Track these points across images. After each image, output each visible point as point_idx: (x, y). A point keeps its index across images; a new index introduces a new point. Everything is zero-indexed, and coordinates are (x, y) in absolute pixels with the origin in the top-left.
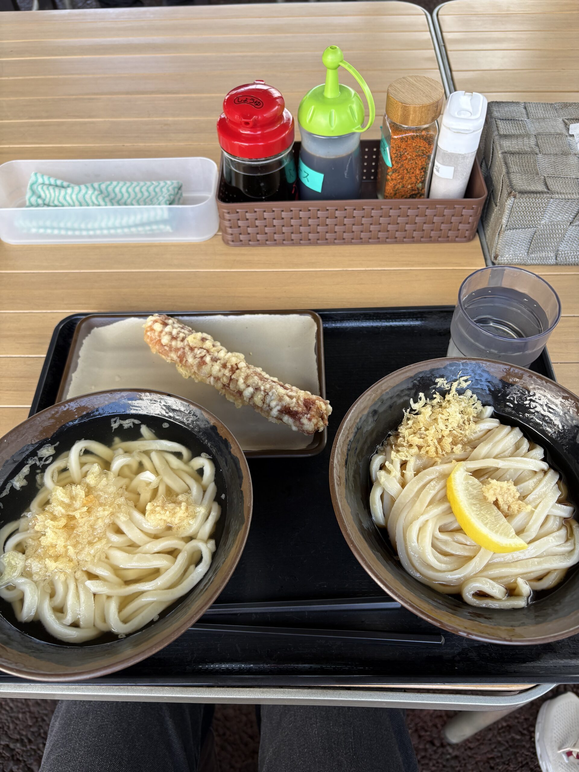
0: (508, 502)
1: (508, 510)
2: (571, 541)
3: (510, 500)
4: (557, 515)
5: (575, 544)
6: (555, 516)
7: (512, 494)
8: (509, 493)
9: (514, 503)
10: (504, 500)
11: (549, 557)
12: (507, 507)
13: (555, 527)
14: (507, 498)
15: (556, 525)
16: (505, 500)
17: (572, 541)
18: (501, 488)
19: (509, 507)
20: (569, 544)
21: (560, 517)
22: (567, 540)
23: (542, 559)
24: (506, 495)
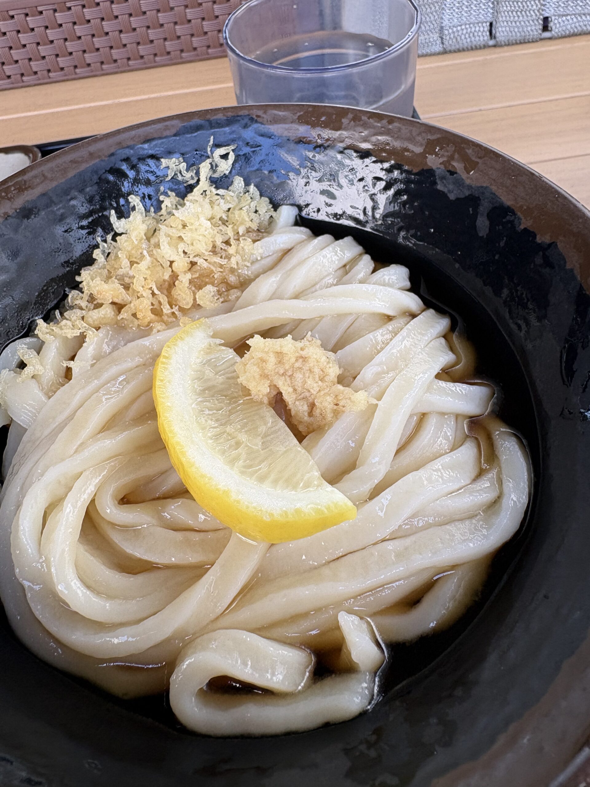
0: (307, 394)
1: (310, 414)
2: (490, 475)
3: (313, 385)
4: (449, 411)
5: (500, 482)
6: (443, 414)
7: (316, 370)
8: (306, 368)
9: (322, 393)
10: (295, 390)
11: (431, 530)
12: (306, 408)
13: (443, 443)
14: (305, 382)
15: (446, 438)
16: (299, 389)
17: (492, 474)
18: (279, 355)
19: (312, 406)
20: (485, 483)
21: (457, 416)
22: (480, 474)
23: (408, 541)
24: (299, 376)
